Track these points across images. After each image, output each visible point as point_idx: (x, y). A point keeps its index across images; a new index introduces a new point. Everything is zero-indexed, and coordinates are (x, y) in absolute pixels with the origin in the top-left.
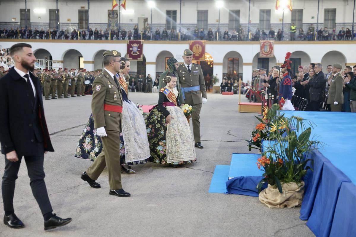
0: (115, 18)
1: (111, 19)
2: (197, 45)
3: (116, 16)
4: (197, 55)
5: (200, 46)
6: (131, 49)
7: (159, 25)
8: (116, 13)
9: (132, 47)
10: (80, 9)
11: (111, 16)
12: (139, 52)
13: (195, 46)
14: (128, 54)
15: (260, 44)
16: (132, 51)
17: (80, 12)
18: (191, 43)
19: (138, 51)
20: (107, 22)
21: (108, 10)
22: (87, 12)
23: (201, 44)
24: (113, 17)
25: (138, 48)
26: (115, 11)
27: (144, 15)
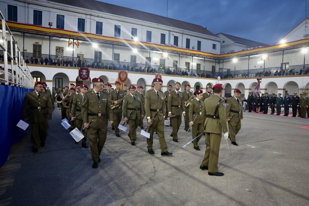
0: (61, 52)
1: (58, 53)
2: (123, 73)
3: (62, 51)
4: (123, 79)
5: (125, 74)
6: (81, 73)
7: (91, 60)
8: (61, 49)
9: (82, 72)
10: (35, 43)
11: (58, 51)
12: (87, 76)
13: (122, 74)
14: (79, 76)
15: (155, 75)
16: (82, 74)
17: (34, 46)
18: (120, 72)
19: (86, 74)
20: (55, 54)
21: (56, 47)
22: (40, 46)
23: (125, 73)
24: (60, 51)
25: (86, 73)
26: (61, 48)
27: (81, 52)
